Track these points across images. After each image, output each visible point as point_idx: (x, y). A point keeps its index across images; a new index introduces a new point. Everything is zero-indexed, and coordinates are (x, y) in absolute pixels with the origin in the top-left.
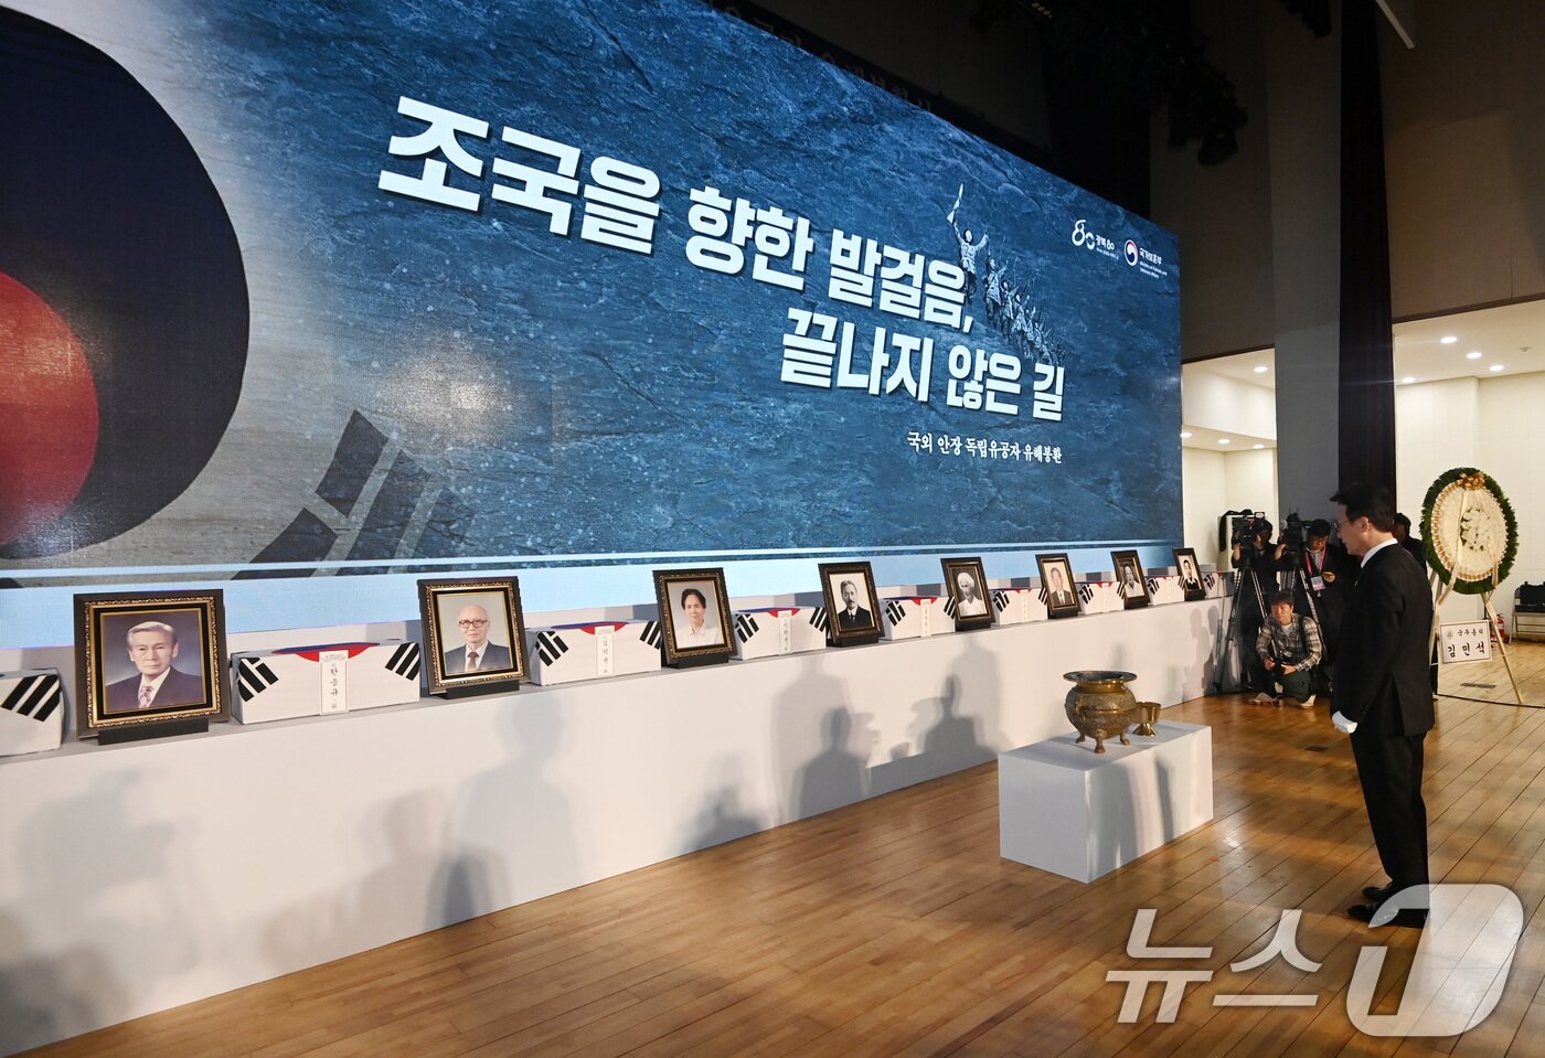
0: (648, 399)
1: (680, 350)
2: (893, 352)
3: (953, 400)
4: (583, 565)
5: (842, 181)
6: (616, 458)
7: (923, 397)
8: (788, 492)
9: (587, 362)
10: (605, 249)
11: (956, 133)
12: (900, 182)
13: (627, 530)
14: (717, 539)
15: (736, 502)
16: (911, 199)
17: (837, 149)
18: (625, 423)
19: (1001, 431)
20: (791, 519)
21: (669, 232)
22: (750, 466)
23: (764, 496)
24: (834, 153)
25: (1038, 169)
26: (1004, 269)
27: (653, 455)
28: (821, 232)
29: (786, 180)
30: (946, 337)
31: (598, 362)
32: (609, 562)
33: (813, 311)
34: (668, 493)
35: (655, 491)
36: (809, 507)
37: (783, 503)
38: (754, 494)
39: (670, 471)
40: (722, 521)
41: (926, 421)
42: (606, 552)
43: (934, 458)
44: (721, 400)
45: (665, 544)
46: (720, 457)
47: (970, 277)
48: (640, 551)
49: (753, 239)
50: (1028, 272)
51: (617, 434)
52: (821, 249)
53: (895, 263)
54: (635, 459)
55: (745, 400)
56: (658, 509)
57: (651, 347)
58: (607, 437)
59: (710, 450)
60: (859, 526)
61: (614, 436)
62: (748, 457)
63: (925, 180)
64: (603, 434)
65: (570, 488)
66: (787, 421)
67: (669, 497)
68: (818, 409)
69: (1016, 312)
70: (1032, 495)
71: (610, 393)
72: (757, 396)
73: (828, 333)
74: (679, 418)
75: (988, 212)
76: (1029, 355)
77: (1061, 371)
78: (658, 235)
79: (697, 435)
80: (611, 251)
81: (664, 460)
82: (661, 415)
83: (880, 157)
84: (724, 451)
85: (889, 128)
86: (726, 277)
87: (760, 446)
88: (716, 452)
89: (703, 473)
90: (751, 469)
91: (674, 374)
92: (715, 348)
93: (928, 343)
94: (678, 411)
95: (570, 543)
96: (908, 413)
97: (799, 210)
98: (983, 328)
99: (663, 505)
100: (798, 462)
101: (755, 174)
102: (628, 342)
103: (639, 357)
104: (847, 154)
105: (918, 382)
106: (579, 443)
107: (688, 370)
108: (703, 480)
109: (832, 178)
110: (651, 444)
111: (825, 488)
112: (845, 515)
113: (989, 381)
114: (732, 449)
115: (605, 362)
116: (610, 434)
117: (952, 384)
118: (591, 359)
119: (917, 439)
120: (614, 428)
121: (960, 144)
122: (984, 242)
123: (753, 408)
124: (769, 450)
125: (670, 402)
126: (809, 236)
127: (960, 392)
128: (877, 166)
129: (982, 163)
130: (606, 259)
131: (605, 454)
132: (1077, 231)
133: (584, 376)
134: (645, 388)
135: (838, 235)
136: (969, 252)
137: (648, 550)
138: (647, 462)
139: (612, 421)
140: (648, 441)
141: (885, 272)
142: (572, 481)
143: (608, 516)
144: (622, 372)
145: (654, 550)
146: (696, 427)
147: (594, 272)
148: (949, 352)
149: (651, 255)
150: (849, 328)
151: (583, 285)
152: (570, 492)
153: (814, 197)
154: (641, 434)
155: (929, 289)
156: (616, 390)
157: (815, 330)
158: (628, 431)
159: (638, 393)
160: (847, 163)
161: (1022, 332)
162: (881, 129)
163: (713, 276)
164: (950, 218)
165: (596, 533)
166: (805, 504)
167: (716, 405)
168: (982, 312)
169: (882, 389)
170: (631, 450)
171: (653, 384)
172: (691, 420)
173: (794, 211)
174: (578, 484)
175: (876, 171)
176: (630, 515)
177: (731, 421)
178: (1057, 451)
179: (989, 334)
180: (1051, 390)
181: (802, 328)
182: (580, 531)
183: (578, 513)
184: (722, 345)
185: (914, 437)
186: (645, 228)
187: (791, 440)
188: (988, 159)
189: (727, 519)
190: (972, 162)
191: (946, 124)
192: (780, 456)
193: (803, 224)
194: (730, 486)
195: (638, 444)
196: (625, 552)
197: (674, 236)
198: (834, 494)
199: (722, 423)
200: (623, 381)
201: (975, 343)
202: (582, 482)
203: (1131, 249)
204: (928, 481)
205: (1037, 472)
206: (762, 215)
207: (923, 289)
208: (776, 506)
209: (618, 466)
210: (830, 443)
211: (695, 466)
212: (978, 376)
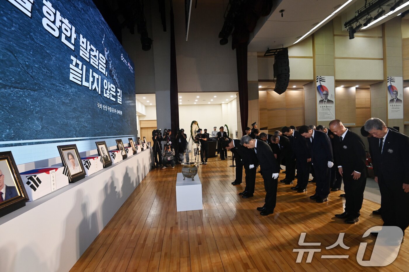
0: (31, 76)
1: (41, 60)
2: (93, 77)
3: (105, 95)
4: (9, 146)
5: (82, 19)
6: (21, 99)
7: (100, 93)
8: (73, 118)
9: (8, 54)
10: (14, 7)
11: (103, 19)
12: (93, 27)
13: (26, 131)
14: (55, 134)
15: (60, 121)
16: (95, 33)
17: (80, 8)
18: (23, 85)
19: (113, 105)
20: (74, 128)
21: (37, 12)
22: (63, 108)
23: (67, 119)
24: (80, 9)
25: (116, 37)
26: (112, 61)
27: (34, 100)
28: (78, 33)
29: (69, 11)
30: (103, 77)
31: (12, 56)
32: (20, 144)
33: (76, 58)
34: (39, 116)
35: (35, 115)
36: (78, 124)
37: (72, 122)
38: (64, 118)
39: (40, 107)
40: (56, 128)
41: (101, 100)
42: (18, 140)
43: (102, 110)
44: (54, 83)
45: (39, 136)
46: (55, 104)
47: (106, 61)
48: (31, 139)
49: (61, 27)
50: (115, 64)
51: (21, 89)
52: (78, 39)
53: (93, 51)
54: (28, 101)
55: (60, 84)
56: (36, 122)
57: (32, 56)
58: (17, 89)
59: (52, 100)
60: (89, 130)
61: (19, 90)
62: (62, 105)
63: (98, 29)
64: (15, 88)
65: (3, 111)
66: (72, 94)
67: (40, 117)
68: (79, 92)
69: (114, 74)
70: (118, 123)
71: (17, 70)
72: (64, 83)
73: (80, 67)
74: (42, 86)
75: (109, 45)
76: (116, 86)
77: (121, 91)
78: (33, 11)
79: (48, 94)
80: (16, 9)
81: (38, 102)
82: (36, 84)
83: (89, 16)
84: (56, 102)
85: (91, 9)
86: (54, 37)
87: (65, 101)
88: (53, 102)
89: (50, 109)
90: (63, 109)
91: (39, 68)
92: (52, 62)
93: (100, 77)
94: (41, 84)
95: (4, 136)
96: (97, 96)
97: (72, 23)
98: (109, 76)
99: (38, 121)
100: (74, 108)
101: (61, 4)
102: (23, 51)
103: (28, 58)
104: (83, 12)
105: (98, 88)
106: (6, 90)
107: (44, 68)
108: (50, 112)
109: (80, 17)
110: (33, 95)
111: (81, 117)
112: (86, 127)
113: (111, 91)
114: (58, 101)
115: (15, 56)
116: (18, 88)
117: (105, 90)
118: (9, 53)
119: (99, 105)
120: (20, 86)
121: (103, 22)
122: (108, 52)
123: (63, 88)
124: (68, 103)
125: (39, 80)
126: (75, 33)
127: (106, 93)
128: (89, 19)
129: (107, 30)
130: (14, 12)
131: (16, 97)
132: (122, 56)
133: (6, 60)
134: (30, 71)
135: (81, 36)
136: (106, 53)
137: (34, 139)
138: (32, 102)
139: (18, 83)
140: (32, 94)
141: (91, 52)
142: (3, 107)
143: (19, 124)
144: (21, 62)
145: (36, 139)
146: (47, 91)
147: (9, 15)
148: (104, 81)
149: (31, 18)
150: (84, 67)
151: (5, 19)
152: (3, 112)
153: (76, 21)
154: (29, 91)
155: (100, 61)
156: (19, 70)
157: (77, 65)
158: (25, 89)
159: (28, 73)
160: (83, 14)
161: (115, 79)
162: (89, 8)
163: (51, 35)
164: (103, 42)
165: (14, 131)
166: (77, 123)
167: (53, 84)
168: (109, 71)
169: (92, 89)
170: (26, 97)
171: (33, 71)
172: (45, 88)
173: (71, 23)
174: (6, 109)
175: (89, 21)
176: (27, 124)
177: (58, 91)
178: (121, 112)
179: (110, 78)
180: (120, 96)
181: (74, 63)
182: (8, 130)
183: (6, 122)
184: (54, 62)
185: (98, 104)
186: (29, 6)
187: (73, 101)
188: (108, 29)
189: (57, 127)
190: (106, 29)
191: (101, 15)
192: (71, 106)
193: (74, 29)
194: (58, 115)
195: (28, 94)
196: (26, 140)
197: (38, 14)
198: (83, 120)
199: (54, 91)
200: (22, 66)
201: (108, 80)
202: (7, 108)
203: (129, 65)
204: (101, 118)
205: (119, 117)
206: (63, 20)
207: (98, 61)
208: (70, 123)
209: (22, 103)
210: (82, 103)
211: (48, 106)
212: (109, 89)
